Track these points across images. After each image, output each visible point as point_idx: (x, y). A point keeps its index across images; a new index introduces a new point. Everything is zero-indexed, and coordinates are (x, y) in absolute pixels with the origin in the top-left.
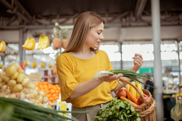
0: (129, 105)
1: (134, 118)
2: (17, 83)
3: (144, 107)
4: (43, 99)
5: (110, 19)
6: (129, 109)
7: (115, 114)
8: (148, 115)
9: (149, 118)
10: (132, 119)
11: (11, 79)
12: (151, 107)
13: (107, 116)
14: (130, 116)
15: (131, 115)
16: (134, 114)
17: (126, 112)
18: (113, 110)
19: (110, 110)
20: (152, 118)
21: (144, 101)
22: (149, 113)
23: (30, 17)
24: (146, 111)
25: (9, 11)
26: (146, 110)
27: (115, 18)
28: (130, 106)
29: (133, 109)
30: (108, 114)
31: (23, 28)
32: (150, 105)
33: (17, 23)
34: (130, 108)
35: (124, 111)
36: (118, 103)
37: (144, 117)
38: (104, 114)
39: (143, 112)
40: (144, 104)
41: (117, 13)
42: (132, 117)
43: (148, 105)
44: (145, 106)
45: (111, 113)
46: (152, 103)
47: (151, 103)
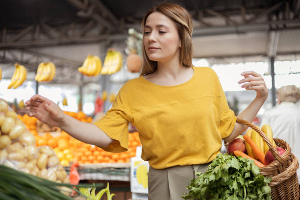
0: (249, 164)
1: (258, 186)
3: (277, 169)
4: (48, 160)
5: (248, 17)
6: (249, 169)
7: (221, 179)
8: (284, 183)
9: (286, 190)
10: (255, 188)
12: (288, 169)
13: (206, 182)
14: (250, 182)
15: (253, 180)
16: (258, 178)
17: (244, 175)
18: (216, 172)
19: (213, 172)
20: (292, 190)
21: (277, 157)
22: (286, 178)
23: (116, 21)
24: (280, 175)
25: (81, 14)
26: (279, 173)
27: (258, 15)
28: (251, 165)
29: (256, 171)
30: (208, 178)
31: (105, 40)
32: (288, 165)
33: (96, 32)
34: (251, 168)
35: (239, 175)
36: (227, 161)
37: (276, 187)
38: (201, 179)
39: (275, 177)
40: (275, 163)
41: (262, 7)
42: (255, 184)
43: (282, 165)
44: (277, 166)
45: (212, 177)
46: (292, 162)
47: (290, 161)
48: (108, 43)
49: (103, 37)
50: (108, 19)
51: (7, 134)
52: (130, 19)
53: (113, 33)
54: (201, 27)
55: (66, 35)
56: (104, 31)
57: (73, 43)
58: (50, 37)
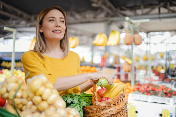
2: (43, 100)
11: (35, 95)
23: (115, 9)
25: (94, 5)
33: (102, 15)
48: (109, 22)
49: (107, 18)
50: (110, 8)
51: (46, 100)
52: (123, 8)
53: (112, 16)
54: (169, 13)
55: (85, 17)
56: (107, 15)
57: (89, 22)
58: (76, 19)
